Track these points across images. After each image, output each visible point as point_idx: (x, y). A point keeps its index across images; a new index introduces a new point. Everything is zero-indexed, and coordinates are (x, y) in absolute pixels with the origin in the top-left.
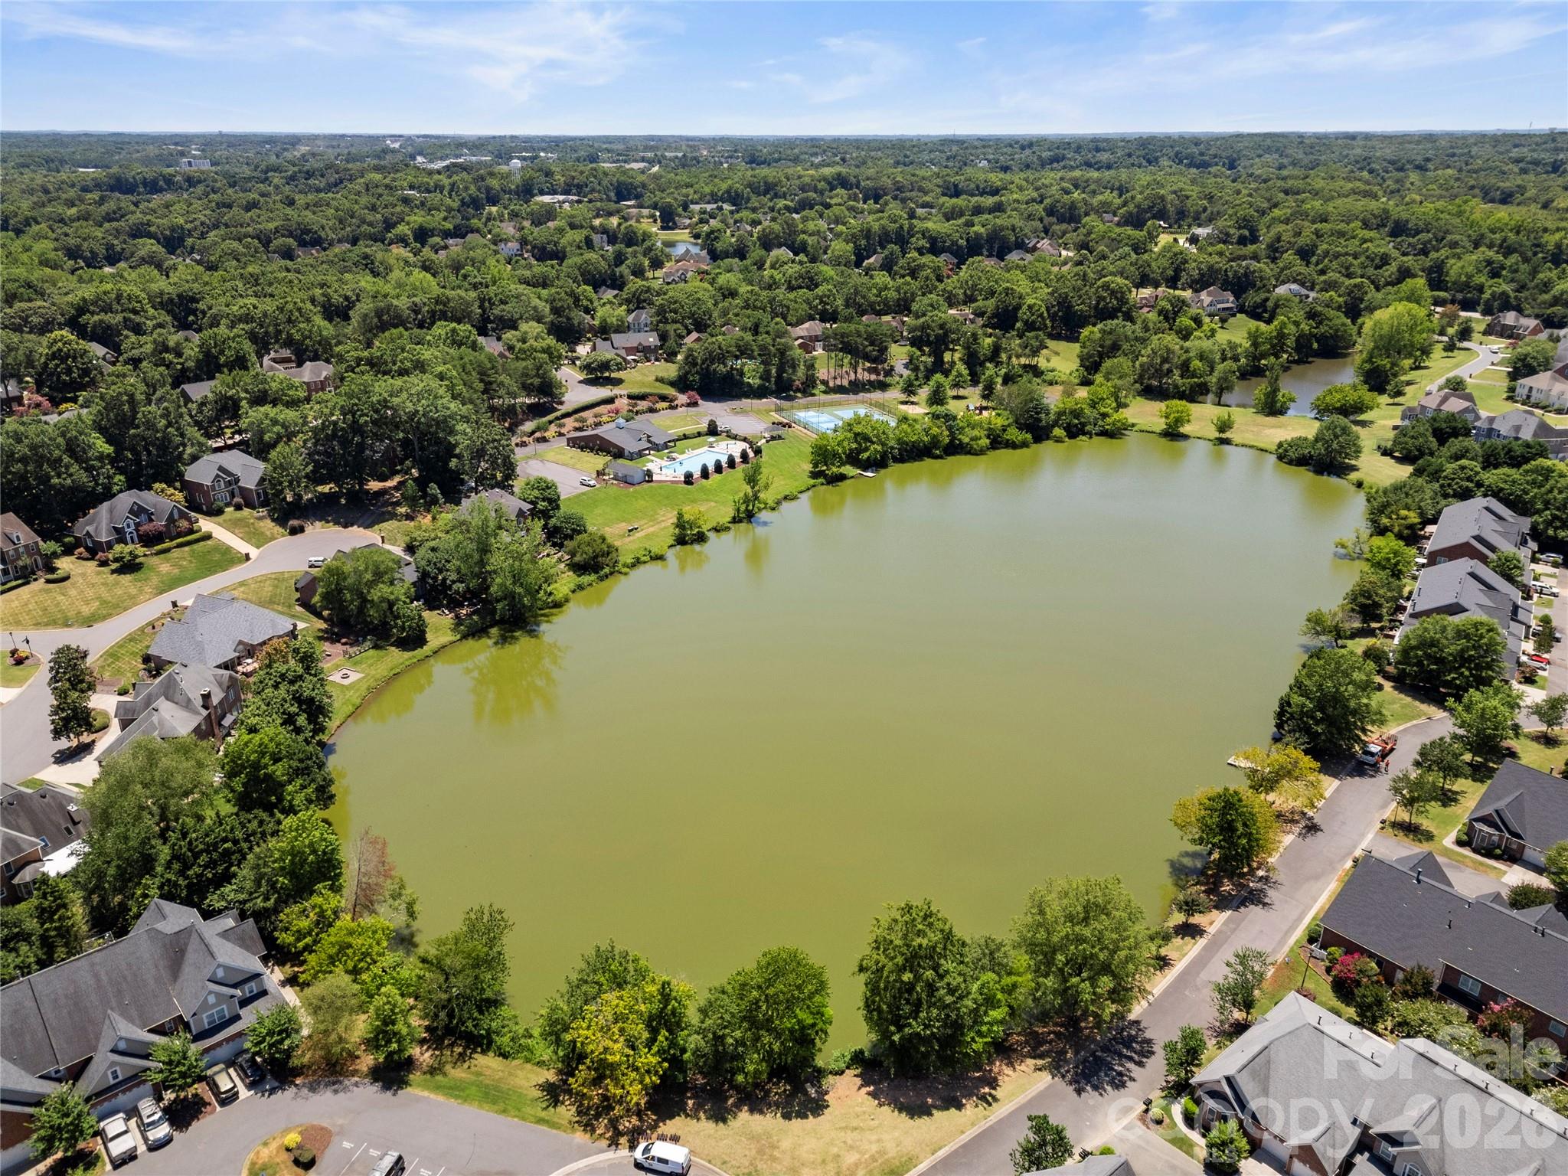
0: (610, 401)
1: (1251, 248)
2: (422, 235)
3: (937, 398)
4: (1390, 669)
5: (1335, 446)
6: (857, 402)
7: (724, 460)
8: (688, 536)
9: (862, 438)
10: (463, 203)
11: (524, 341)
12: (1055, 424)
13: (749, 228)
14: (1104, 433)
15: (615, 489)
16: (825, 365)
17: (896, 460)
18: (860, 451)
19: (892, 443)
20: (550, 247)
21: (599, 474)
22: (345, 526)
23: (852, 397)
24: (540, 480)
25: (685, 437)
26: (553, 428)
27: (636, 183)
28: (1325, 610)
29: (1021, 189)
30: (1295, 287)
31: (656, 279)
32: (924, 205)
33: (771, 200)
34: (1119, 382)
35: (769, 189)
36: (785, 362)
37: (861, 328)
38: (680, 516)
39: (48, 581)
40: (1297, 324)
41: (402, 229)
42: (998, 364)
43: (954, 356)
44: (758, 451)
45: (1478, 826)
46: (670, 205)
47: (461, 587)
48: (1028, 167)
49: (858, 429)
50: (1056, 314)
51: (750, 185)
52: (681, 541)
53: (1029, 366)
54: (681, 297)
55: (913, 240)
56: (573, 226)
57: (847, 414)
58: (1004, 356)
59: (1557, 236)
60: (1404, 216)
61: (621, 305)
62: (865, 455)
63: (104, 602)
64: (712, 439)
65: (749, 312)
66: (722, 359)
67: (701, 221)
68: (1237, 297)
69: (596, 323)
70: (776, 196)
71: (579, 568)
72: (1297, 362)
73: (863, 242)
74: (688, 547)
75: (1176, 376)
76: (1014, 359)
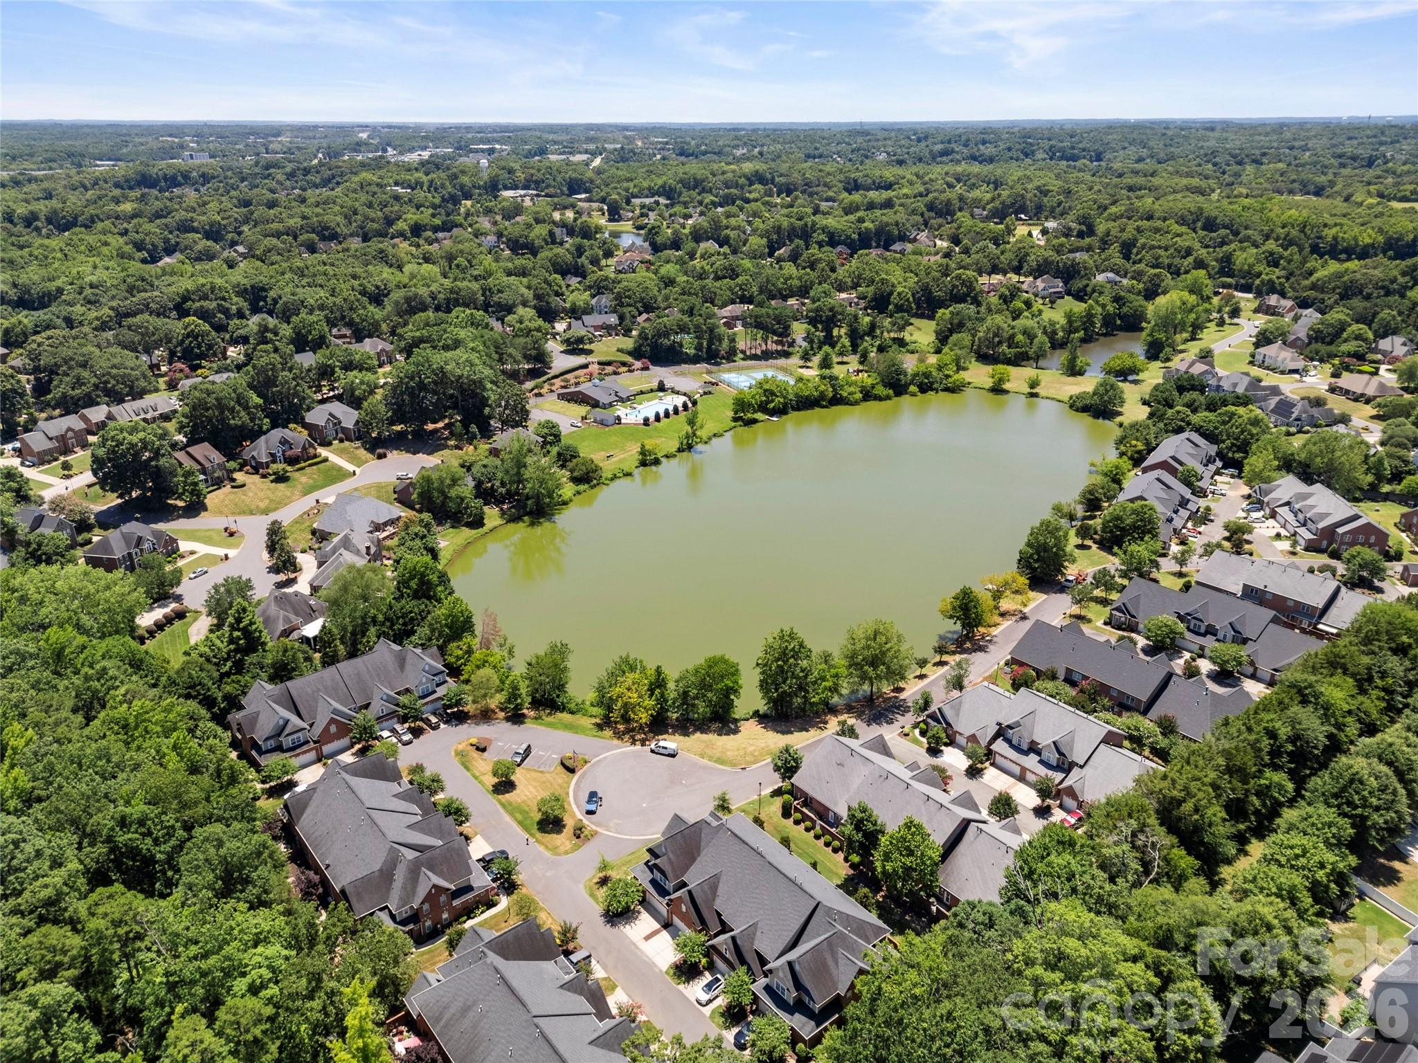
0: (585, 366)
1: (1088, 240)
2: (417, 230)
3: (826, 364)
4: (1096, 537)
5: (1106, 398)
6: (767, 367)
7: (671, 409)
8: (648, 460)
9: (770, 393)
10: (443, 199)
11: (521, 322)
12: (911, 383)
13: (682, 221)
14: (947, 389)
15: (596, 429)
16: (743, 338)
17: (794, 409)
18: (768, 402)
19: (791, 397)
20: (522, 240)
21: (584, 418)
22: (414, 454)
23: (763, 362)
24: (548, 422)
25: (642, 393)
26: (546, 386)
27: (585, 179)
28: (1063, 502)
29: (911, 183)
30: (1111, 275)
31: (610, 267)
32: (828, 199)
33: (699, 194)
34: (959, 352)
35: (697, 184)
36: (714, 337)
37: (770, 311)
38: (643, 446)
39: (233, 487)
40: (1104, 306)
41: (401, 225)
42: (874, 337)
43: (840, 332)
44: (695, 403)
45: (1114, 612)
46: (616, 201)
47: (503, 490)
48: (920, 160)
49: (766, 387)
50: (919, 299)
51: (681, 181)
52: (643, 464)
53: (898, 339)
54: (633, 285)
55: (815, 235)
56: (538, 221)
57: (759, 376)
58: (878, 332)
59: (1334, 230)
60: (1214, 213)
61: (585, 290)
62: (772, 405)
63: (271, 501)
64: (661, 394)
65: (685, 297)
66: (666, 335)
67: (642, 215)
68: (1066, 283)
69: (568, 305)
70: (703, 191)
71: (576, 480)
72: (1104, 335)
73: (775, 237)
74: (648, 468)
75: (1004, 347)
76: (885, 334)
